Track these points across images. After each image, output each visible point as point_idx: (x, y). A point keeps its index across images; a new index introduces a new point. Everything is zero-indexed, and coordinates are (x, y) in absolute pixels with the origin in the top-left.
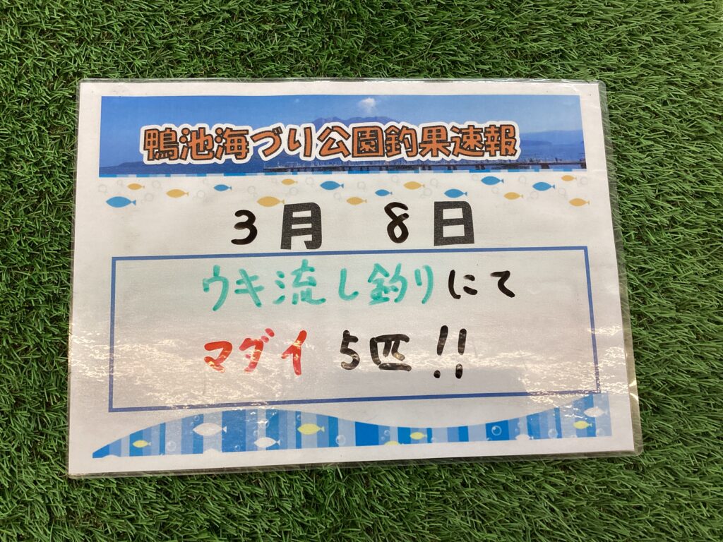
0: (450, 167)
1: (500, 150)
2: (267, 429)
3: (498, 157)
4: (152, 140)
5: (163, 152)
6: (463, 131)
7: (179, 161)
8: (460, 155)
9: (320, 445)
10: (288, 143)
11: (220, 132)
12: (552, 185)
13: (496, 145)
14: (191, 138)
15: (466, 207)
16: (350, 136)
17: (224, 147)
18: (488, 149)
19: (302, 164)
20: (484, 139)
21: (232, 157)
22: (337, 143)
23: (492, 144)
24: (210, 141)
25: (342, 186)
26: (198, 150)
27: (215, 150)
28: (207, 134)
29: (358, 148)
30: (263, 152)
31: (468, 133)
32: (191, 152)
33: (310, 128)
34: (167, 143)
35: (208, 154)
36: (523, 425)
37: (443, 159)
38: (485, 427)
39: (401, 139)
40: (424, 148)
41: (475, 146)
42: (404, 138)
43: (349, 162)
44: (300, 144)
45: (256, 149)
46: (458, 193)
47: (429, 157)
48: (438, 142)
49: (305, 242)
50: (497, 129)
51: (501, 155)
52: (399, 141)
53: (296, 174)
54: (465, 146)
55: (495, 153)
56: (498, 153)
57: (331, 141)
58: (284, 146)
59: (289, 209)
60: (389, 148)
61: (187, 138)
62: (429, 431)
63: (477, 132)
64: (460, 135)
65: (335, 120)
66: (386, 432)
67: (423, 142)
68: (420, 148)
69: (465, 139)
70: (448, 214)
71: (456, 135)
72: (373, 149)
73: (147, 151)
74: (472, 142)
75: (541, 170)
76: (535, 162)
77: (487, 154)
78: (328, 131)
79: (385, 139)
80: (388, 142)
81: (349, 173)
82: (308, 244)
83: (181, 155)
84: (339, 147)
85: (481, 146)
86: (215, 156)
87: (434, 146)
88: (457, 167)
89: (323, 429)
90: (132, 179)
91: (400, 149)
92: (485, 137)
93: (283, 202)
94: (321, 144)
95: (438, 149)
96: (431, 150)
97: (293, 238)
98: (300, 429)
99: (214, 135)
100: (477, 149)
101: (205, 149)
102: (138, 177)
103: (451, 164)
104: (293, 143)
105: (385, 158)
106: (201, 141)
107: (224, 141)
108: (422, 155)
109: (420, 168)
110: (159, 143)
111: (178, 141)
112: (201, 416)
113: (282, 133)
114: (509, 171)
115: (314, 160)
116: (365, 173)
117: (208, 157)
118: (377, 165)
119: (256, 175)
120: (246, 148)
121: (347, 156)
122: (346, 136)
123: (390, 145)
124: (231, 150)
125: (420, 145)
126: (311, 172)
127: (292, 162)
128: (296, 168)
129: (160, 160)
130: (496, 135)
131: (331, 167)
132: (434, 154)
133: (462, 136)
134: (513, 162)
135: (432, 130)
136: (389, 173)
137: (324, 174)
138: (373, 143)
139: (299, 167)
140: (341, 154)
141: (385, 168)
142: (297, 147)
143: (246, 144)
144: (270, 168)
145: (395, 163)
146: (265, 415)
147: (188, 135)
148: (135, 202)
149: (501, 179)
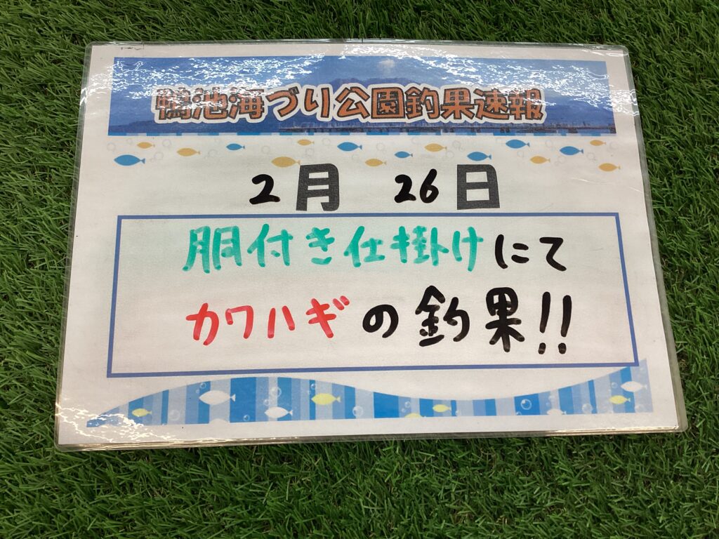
0: (473, 130)
1: (526, 114)
2: (279, 399)
3: (524, 121)
4: (164, 99)
6: (487, 94)
7: (192, 120)
8: (484, 118)
9: (336, 416)
10: (305, 100)
11: (234, 92)
12: (580, 150)
13: (521, 109)
14: (205, 99)
15: (490, 170)
16: (369, 97)
17: (238, 106)
18: (513, 112)
19: (319, 126)
20: (509, 102)
21: (247, 116)
22: (356, 104)
23: (518, 108)
24: (224, 101)
25: (361, 147)
26: (211, 110)
27: (229, 109)
28: (220, 93)
29: (378, 111)
30: (279, 111)
31: (492, 96)
32: (204, 111)
33: (328, 89)
35: (222, 113)
36: (554, 398)
37: (465, 121)
38: (514, 400)
39: (422, 100)
40: (448, 110)
41: (500, 109)
42: (425, 100)
43: (367, 123)
44: (317, 104)
45: (271, 108)
46: (483, 156)
47: (451, 119)
48: (461, 104)
49: (322, 203)
50: (522, 93)
51: (526, 118)
52: (421, 103)
53: (313, 135)
54: (489, 109)
55: (521, 116)
56: (523, 116)
57: (350, 102)
58: (301, 106)
59: (305, 170)
60: (410, 110)
61: (200, 98)
62: (453, 404)
64: (484, 98)
65: (353, 80)
66: (406, 403)
67: (445, 104)
68: (442, 110)
69: (489, 102)
70: (472, 177)
71: (480, 97)
72: (393, 110)
73: (159, 111)
74: (496, 105)
75: (567, 134)
76: (562, 126)
77: (512, 118)
78: (347, 92)
79: (405, 100)
80: (409, 104)
81: (368, 134)
82: (325, 206)
83: (194, 114)
84: (358, 108)
85: (505, 109)
86: (229, 115)
87: (457, 108)
88: (481, 130)
89: (339, 399)
90: (142, 138)
91: (421, 111)
92: (509, 100)
93: (299, 163)
94: (339, 105)
95: (461, 111)
96: (454, 112)
97: (308, 198)
98: (313, 399)
99: (229, 95)
100: (502, 112)
101: (219, 108)
102: (148, 135)
103: (475, 126)
104: (310, 103)
105: (406, 120)
106: (214, 101)
107: (239, 100)
108: (442, 115)
109: (442, 131)
111: (191, 101)
112: (208, 383)
113: (298, 93)
114: (535, 135)
115: (332, 121)
116: (384, 134)
117: (221, 116)
118: (397, 126)
119: (271, 135)
120: (261, 107)
121: (366, 117)
122: (366, 97)
123: (411, 107)
124: (245, 109)
125: (441, 107)
126: (328, 133)
127: (309, 122)
128: (313, 129)
129: (172, 119)
130: (521, 99)
131: (349, 128)
132: (456, 117)
133: (486, 99)
134: (539, 126)
135: (454, 92)
136: (409, 135)
137: (342, 135)
138: (393, 104)
139: (316, 127)
140: (360, 115)
141: (406, 130)
142: (314, 107)
143: (262, 103)
144: (285, 128)
145: (416, 125)
146: (277, 384)
147: (201, 94)
148: (143, 161)
149: (526, 143)
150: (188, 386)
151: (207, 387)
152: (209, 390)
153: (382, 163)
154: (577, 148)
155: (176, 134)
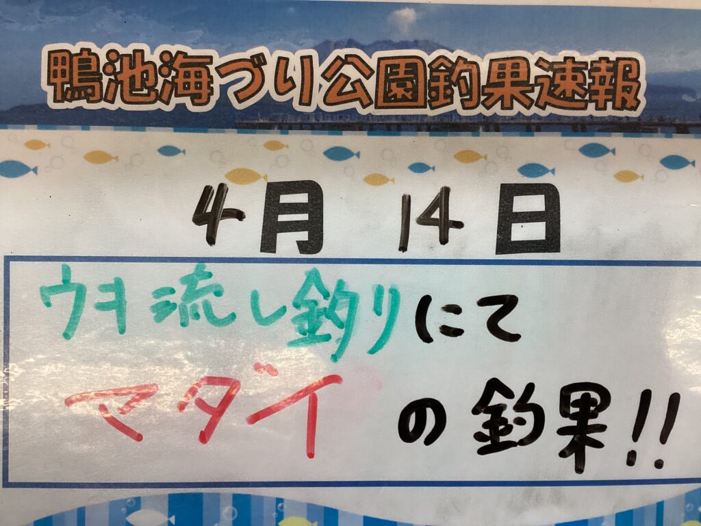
0: (529, 127)
1: (613, 100)
3: (610, 112)
4: (59, 68)
5: (77, 87)
6: (556, 67)
7: (103, 105)
8: (548, 107)
10: (276, 81)
11: (166, 58)
12: (691, 161)
13: (607, 92)
14: (121, 67)
15: (551, 194)
16: (373, 72)
17: (174, 85)
18: (594, 98)
19: (296, 119)
20: (589, 81)
21: (187, 101)
22: (352, 84)
23: (602, 89)
24: (151, 73)
25: (358, 155)
26: (132, 87)
27: (159, 87)
28: (146, 60)
29: (386, 94)
30: (236, 94)
31: (564, 70)
32: (122, 91)
33: (310, 57)
34: (84, 74)
35: (148, 95)
37: (519, 114)
39: (454, 78)
40: (490, 95)
41: (574, 92)
42: (459, 77)
43: (370, 115)
44: (293, 83)
45: (224, 88)
47: (497, 109)
48: (514, 84)
49: (297, 241)
50: (611, 65)
51: (614, 108)
52: (452, 83)
53: (287, 133)
54: (557, 93)
55: (606, 105)
56: (610, 104)
57: (343, 80)
58: (269, 85)
59: (274, 190)
60: (434, 94)
61: (115, 69)
63: (579, 68)
65: (350, 44)
67: (489, 85)
68: (484, 95)
69: (557, 81)
71: (544, 73)
72: (409, 95)
73: (53, 87)
74: (568, 85)
75: (673, 134)
76: (666, 121)
77: (591, 106)
78: (339, 62)
79: (428, 78)
80: (433, 84)
81: (369, 134)
82: (302, 246)
83: (106, 93)
84: (355, 91)
85: (582, 92)
86: (159, 97)
87: (508, 90)
88: (542, 128)
89: (315, 525)
90: (31, 133)
91: (451, 96)
92: (590, 77)
93: (265, 178)
94: (327, 85)
95: (513, 97)
96: (502, 98)
97: (278, 234)
98: (282, 524)
99: (159, 63)
100: (577, 97)
101: (143, 85)
102: (39, 128)
103: (533, 121)
104: (283, 81)
105: (428, 111)
106: (137, 72)
107: (173, 73)
108: (483, 103)
109: (481, 128)
110: (71, 72)
111: (101, 71)
112: (138, 500)
113: (265, 63)
114: (625, 136)
115: (315, 111)
117: (148, 99)
118: (414, 121)
119: (223, 132)
120: (209, 86)
121: (369, 105)
122: (367, 72)
123: (436, 89)
124: (185, 88)
125: (483, 90)
126: (310, 131)
127: (281, 114)
128: (287, 124)
129: (73, 102)
130: (609, 75)
131: (341, 124)
132: (505, 106)
133: (554, 75)
134: (632, 121)
135: (505, 64)
136: (431, 135)
137: (329, 134)
138: (409, 85)
139: (293, 122)
140: (358, 102)
141: (425, 127)
142: (288, 88)
143: (209, 80)
144: (246, 121)
145: (441, 120)
146: (231, 502)
147: (116, 61)
148: (35, 170)
149: (611, 148)
150: (112, 503)
151: (136, 505)
152: (139, 509)
153: (388, 180)
154: (687, 158)
155: (80, 127)
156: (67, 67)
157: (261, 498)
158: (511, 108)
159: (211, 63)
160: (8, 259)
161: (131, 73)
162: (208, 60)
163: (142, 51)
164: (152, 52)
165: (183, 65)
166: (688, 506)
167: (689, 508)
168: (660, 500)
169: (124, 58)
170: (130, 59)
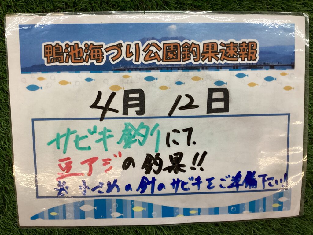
0: (218, 68)
1: (247, 57)
2: (117, 209)
3: (246, 61)
4: (48, 51)
6: (227, 45)
7: (64, 64)
8: (224, 60)
9: (144, 216)
10: (126, 53)
11: (86, 46)
12: (275, 78)
13: (245, 54)
14: (71, 50)
15: (226, 92)
16: (161, 49)
17: (90, 56)
18: (241, 56)
19: (134, 66)
21: (94, 61)
22: (154, 53)
23: (243, 53)
24: (81, 52)
25: (157, 79)
26: (75, 57)
27: (84, 57)
28: (79, 47)
29: (166, 56)
30: (112, 58)
31: (230, 47)
32: (71, 58)
33: (138, 44)
34: (57, 53)
35: (81, 60)
36: (247, 206)
37: (214, 63)
38: (228, 208)
39: (191, 51)
40: (204, 56)
41: (234, 55)
42: (193, 50)
43: (161, 65)
44: (132, 53)
45: (107, 56)
47: (206, 61)
48: (212, 52)
49: (136, 111)
50: (247, 44)
51: (248, 60)
52: (190, 52)
53: (131, 72)
54: (228, 55)
55: (245, 59)
57: (151, 52)
58: (124, 55)
59: (127, 93)
60: (184, 56)
61: (68, 50)
62: (199, 210)
63: (235, 46)
64: (225, 48)
65: (153, 39)
66: (177, 210)
67: (203, 52)
68: (201, 56)
69: (228, 51)
70: (215, 95)
71: (223, 48)
72: (175, 57)
73: (46, 58)
74: (231, 52)
75: (269, 69)
76: (267, 64)
77: (240, 60)
78: (149, 46)
79: (181, 51)
80: (183, 53)
81: (160, 71)
83: (66, 59)
84: (155, 56)
85: (236, 55)
86: (84, 61)
87: (210, 55)
88: (222, 67)
89: (145, 209)
90: (40, 75)
91: (190, 57)
92: (239, 49)
93: (124, 88)
94: (145, 54)
95: (212, 57)
96: (208, 57)
97: (129, 109)
98: (134, 209)
99: (84, 48)
101: (79, 56)
102: (42, 73)
103: (219, 65)
104: (129, 53)
105: (182, 63)
106: (76, 51)
107: (89, 52)
108: (201, 59)
109: (201, 69)
110: (53, 52)
111: (63, 52)
112: (83, 202)
113: (122, 47)
114: (251, 70)
115: (141, 64)
116: (170, 71)
117: (80, 61)
118: (177, 66)
119: (108, 72)
120: (102, 56)
121: (160, 61)
122: (159, 50)
124: (94, 57)
125: (201, 54)
126: (139, 71)
127: (128, 65)
128: (131, 69)
129: (54, 63)
130: (246, 48)
131: (150, 68)
132: (209, 60)
133: (226, 48)
134: (254, 64)
135: (209, 45)
136: (183, 71)
137: (146, 72)
138: (175, 53)
139: (133, 68)
140: (156, 60)
141: (181, 68)
142: (131, 55)
143: (102, 53)
144: (116, 68)
145: (187, 66)
146: (116, 202)
147: (69, 48)
148: (41, 88)
149: (246, 75)
150: (74, 203)
155: (57, 72)
156: (51, 51)
157: (126, 200)
158: (211, 61)
159: (103, 47)
160: (33, 120)
161: (74, 52)
162: (102, 46)
163: (78, 44)
164: (81, 44)
165: (93, 48)
166: (275, 198)
167: (275, 199)
168: (264, 197)
169: (71, 47)
170: (74, 47)
